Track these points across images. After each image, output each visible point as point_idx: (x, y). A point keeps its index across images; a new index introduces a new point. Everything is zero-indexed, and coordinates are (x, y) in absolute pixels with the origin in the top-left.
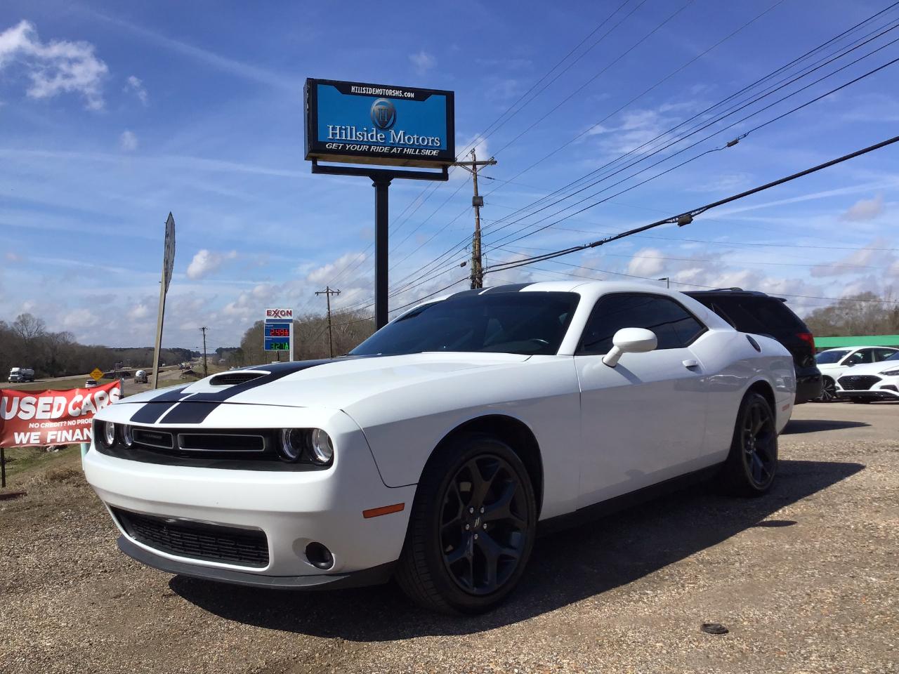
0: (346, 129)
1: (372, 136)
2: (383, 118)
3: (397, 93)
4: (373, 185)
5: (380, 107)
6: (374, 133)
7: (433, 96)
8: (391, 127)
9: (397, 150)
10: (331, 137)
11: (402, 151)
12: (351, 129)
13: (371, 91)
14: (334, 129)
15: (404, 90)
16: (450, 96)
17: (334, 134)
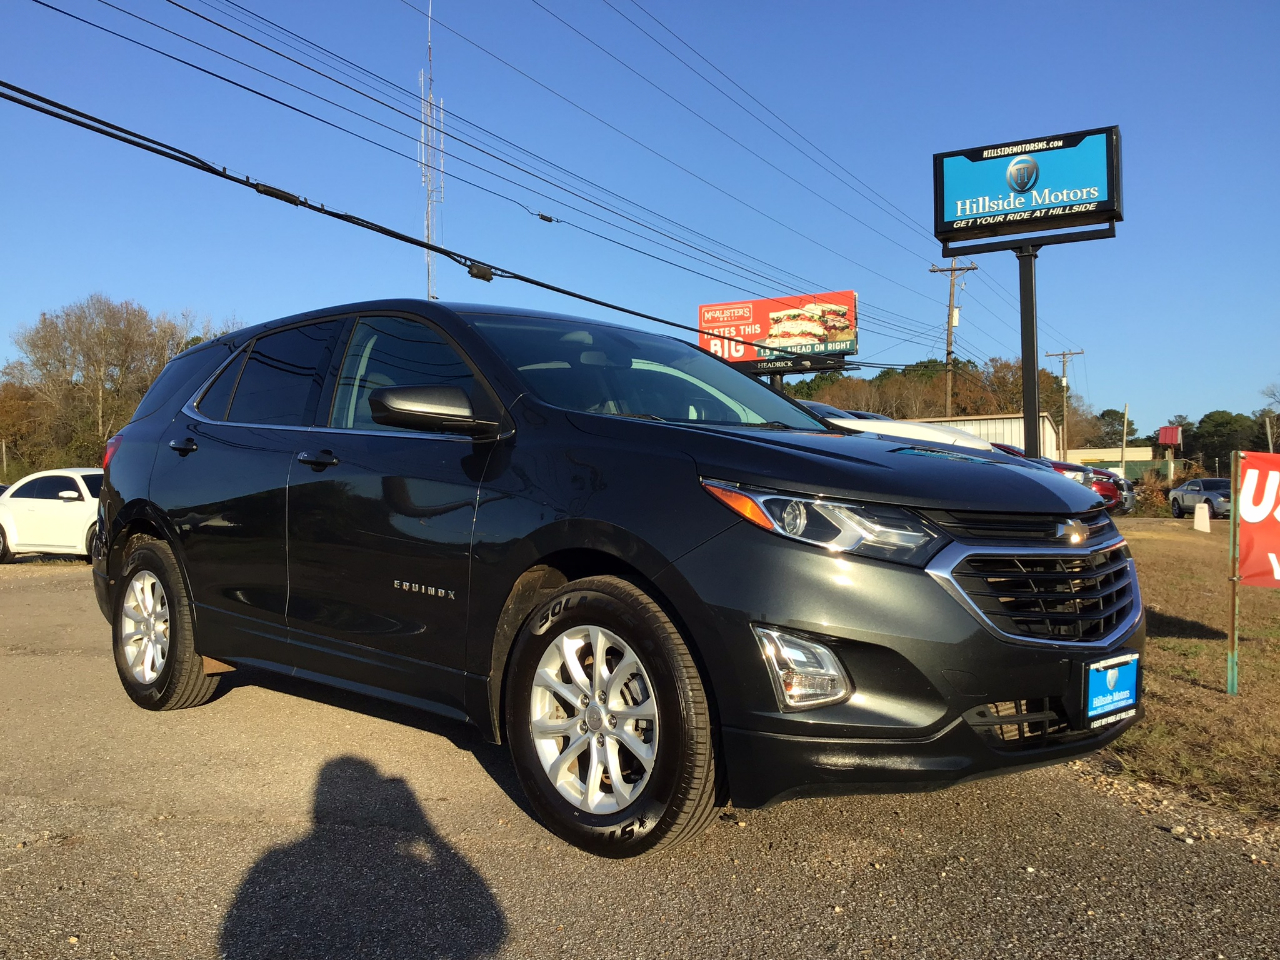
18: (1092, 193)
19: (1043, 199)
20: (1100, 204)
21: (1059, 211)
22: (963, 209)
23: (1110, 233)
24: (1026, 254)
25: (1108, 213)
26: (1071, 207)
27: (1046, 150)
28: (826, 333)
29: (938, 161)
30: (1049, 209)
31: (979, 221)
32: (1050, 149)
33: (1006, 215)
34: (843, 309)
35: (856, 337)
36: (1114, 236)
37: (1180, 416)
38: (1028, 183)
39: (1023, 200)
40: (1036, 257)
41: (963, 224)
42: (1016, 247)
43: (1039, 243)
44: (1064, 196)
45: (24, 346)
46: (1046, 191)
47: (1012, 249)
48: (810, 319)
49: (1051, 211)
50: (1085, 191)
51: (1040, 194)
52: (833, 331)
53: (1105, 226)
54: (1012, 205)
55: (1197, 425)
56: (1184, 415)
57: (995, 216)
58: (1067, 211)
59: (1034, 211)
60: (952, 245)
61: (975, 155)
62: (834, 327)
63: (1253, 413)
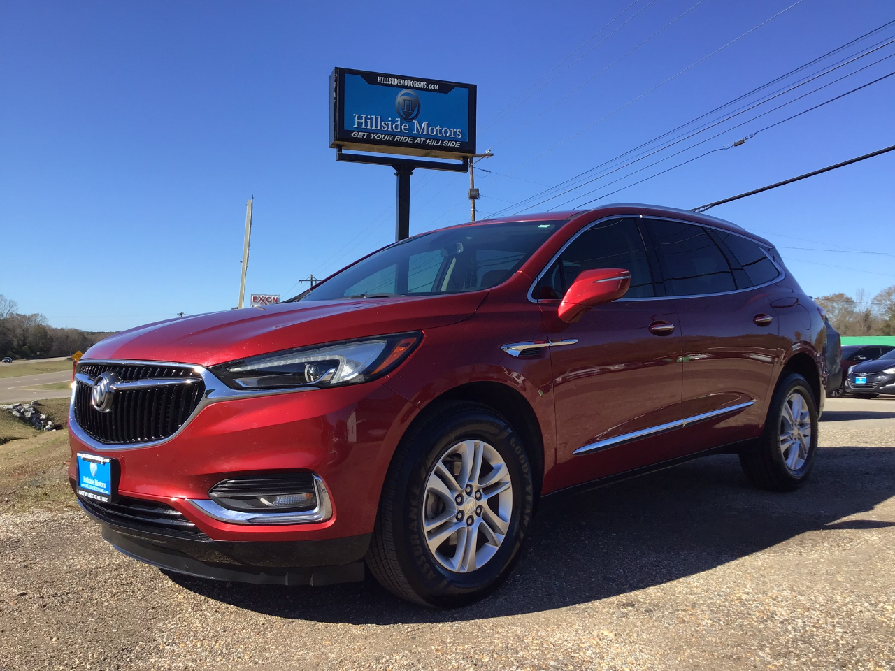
0: (371, 119)
1: (396, 126)
2: (408, 109)
3: (422, 85)
4: (396, 175)
5: (405, 98)
6: (399, 122)
7: (455, 89)
8: (414, 118)
9: (420, 141)
10: (356, 126)
11: (425, 141)
12: (377, 119)
13: (397, 82)
14: (360, 118)
15: (429, 82)
16: (472, 89)
17: (360, 124)
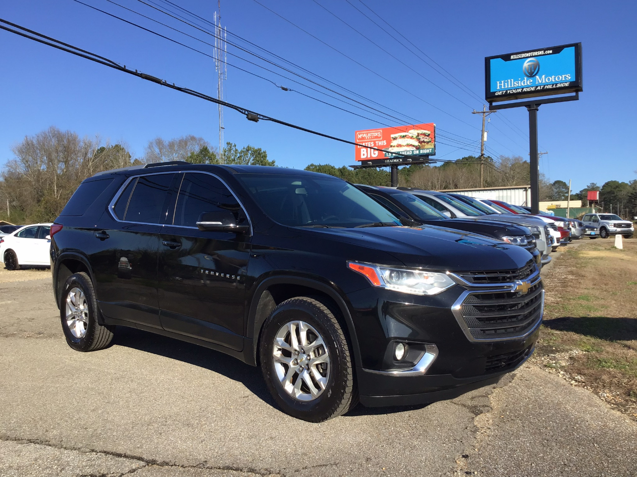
18: (567, 78)
19: (542, 80)
20: (571, 83)
21: (550, 87)
22: (500, 86)
23: (576, 98)
24: (533, 108)
25: (575, 87)
26: (556, 84)
27: (543, 55)
28: (419, 144)
29: (487, 61)
30: (545, 86)
31: (508, 91)
32: (545, 55)
33: (523, 89)
34: (428, 132)
35: (435, 147)
36: (578, 99)
37: (593, 183)
38: (534, 72)
39: (531, 81)
40: (538, 110)
41: (500, 93)
42: (528, 105)
43: (539, 103)
44: (552, 79)
45: (17, 152)
46: (543, 76)
47: (526, 106)
48: (412, 138)
49: (546, 87)
50: (563, 76)
51: (540, 78)
52: (423, 143)
53: (574, 94)
54: (526, 84)
55: (601, 188)
56: (595, 183)
57: (517, 89)
58: (554, 87)
59: (537, 87)
60: (494, 104)
61: (506, 58)
62: (424, 142)
63: (630, 182)
